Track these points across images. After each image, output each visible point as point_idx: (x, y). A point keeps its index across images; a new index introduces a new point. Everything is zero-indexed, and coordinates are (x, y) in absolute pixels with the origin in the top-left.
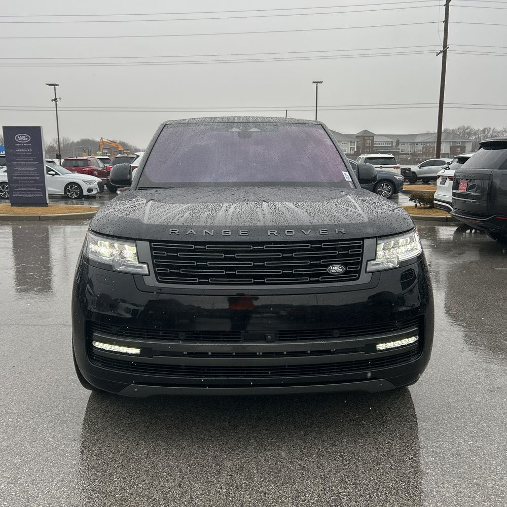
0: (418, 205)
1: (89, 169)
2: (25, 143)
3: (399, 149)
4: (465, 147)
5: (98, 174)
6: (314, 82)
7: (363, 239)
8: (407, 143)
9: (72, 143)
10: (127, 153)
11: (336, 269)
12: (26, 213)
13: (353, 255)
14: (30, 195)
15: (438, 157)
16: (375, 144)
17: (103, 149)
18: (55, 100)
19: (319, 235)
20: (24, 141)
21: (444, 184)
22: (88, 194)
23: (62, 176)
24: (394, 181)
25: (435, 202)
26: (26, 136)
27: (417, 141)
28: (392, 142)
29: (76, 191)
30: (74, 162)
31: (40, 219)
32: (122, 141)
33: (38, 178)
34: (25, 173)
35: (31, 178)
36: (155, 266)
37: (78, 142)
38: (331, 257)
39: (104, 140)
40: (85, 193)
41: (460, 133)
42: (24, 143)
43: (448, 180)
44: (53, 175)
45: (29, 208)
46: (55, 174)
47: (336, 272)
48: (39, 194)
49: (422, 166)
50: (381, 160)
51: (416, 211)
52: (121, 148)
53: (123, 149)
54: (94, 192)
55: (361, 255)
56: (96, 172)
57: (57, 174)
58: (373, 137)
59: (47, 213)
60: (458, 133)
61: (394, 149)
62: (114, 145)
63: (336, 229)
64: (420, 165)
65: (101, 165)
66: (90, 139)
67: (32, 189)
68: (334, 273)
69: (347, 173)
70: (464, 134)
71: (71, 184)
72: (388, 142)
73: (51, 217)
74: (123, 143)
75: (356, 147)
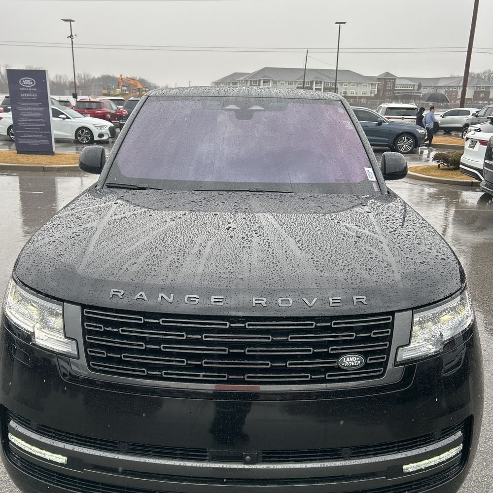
0: (441, 165)
1: (102, 112)
2: (30, 88)
3: (420, 93)
4: (490, 92)
5: (111, 116)
6: (337, 23)
7: (392, 313)
8: (428, 86)
9: (94, 79)
10: (145, 91)
11: (351, 361)
12: (30, 163)
13: (377, 340)
14: (36, 143)
15: (462, 106)
16: (396, 87)
17: (123, 86)
18: (71, 36)
19: (328, 307)
20: (29, 85)
21: (473, 147)
22: (99, 139)
23: (73, 120)
24: (415, 133)
25: (461, 166)
26: (31, 80)
27: (440, 85)
28: (414, 85)
29: (87, 136)
30: (87, 104)
31: (44, 169)
32: (143, 77)
33: (44, 125)
34: (31, 120)
35: (36, 125)
36: (87, 345)
37: (99, 79)
38: (345, 342)
39: (123, 77)
40: (96, 138)
41: (485, 77)
42: (28, 88)
43: (478, 143)
44: (64, 119)
45: (34, 156)
46: (66, 118)
47: (352, 366)
48: (46, 142)
49: (445, 115)
50: (402, 110)
51: (439, 173)
52: (139, 86)
53: (141, 87)
54: (105, 138)
55: (390, 339)
56: (109, 116)
57: (68, 118)
58: (395, 79)
59: (52, 163)
60: (483, 77)
61: (416, 93)
62: (132, 82)
63: (355, 298)
64: (442, 114)
65: (114, 107)
66: (111, 75)
67: (37, 136)
68: (348, 366)
69: (371, 170)
70: (489, 78)
71: (82, 129)
72: (410, 85)
73: (55, 168)
74: (142, 79)
75: (376, 89)
